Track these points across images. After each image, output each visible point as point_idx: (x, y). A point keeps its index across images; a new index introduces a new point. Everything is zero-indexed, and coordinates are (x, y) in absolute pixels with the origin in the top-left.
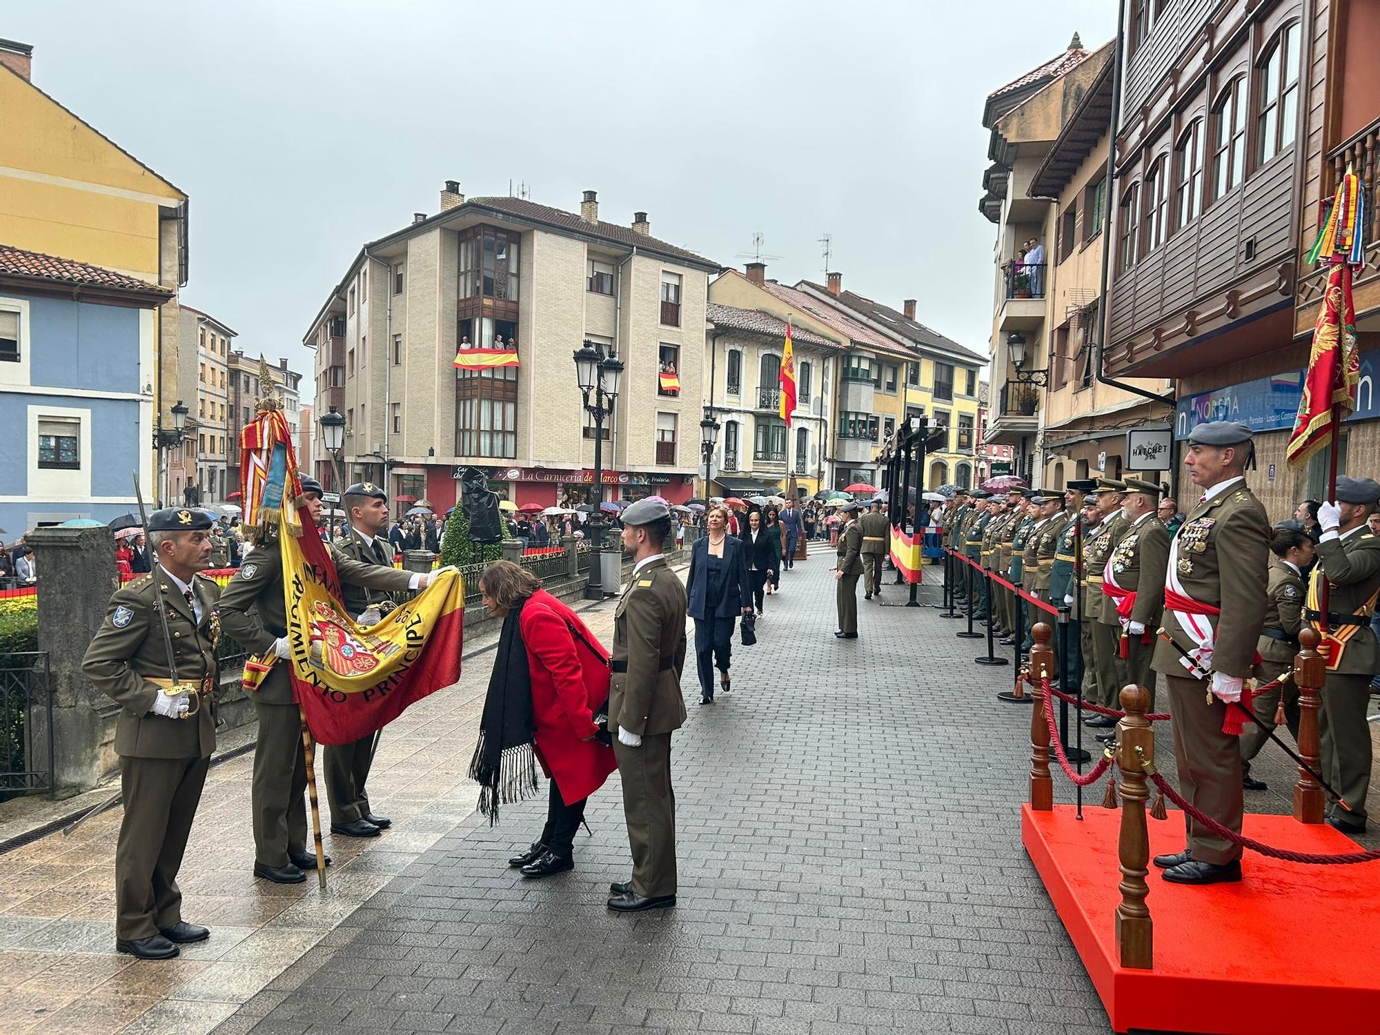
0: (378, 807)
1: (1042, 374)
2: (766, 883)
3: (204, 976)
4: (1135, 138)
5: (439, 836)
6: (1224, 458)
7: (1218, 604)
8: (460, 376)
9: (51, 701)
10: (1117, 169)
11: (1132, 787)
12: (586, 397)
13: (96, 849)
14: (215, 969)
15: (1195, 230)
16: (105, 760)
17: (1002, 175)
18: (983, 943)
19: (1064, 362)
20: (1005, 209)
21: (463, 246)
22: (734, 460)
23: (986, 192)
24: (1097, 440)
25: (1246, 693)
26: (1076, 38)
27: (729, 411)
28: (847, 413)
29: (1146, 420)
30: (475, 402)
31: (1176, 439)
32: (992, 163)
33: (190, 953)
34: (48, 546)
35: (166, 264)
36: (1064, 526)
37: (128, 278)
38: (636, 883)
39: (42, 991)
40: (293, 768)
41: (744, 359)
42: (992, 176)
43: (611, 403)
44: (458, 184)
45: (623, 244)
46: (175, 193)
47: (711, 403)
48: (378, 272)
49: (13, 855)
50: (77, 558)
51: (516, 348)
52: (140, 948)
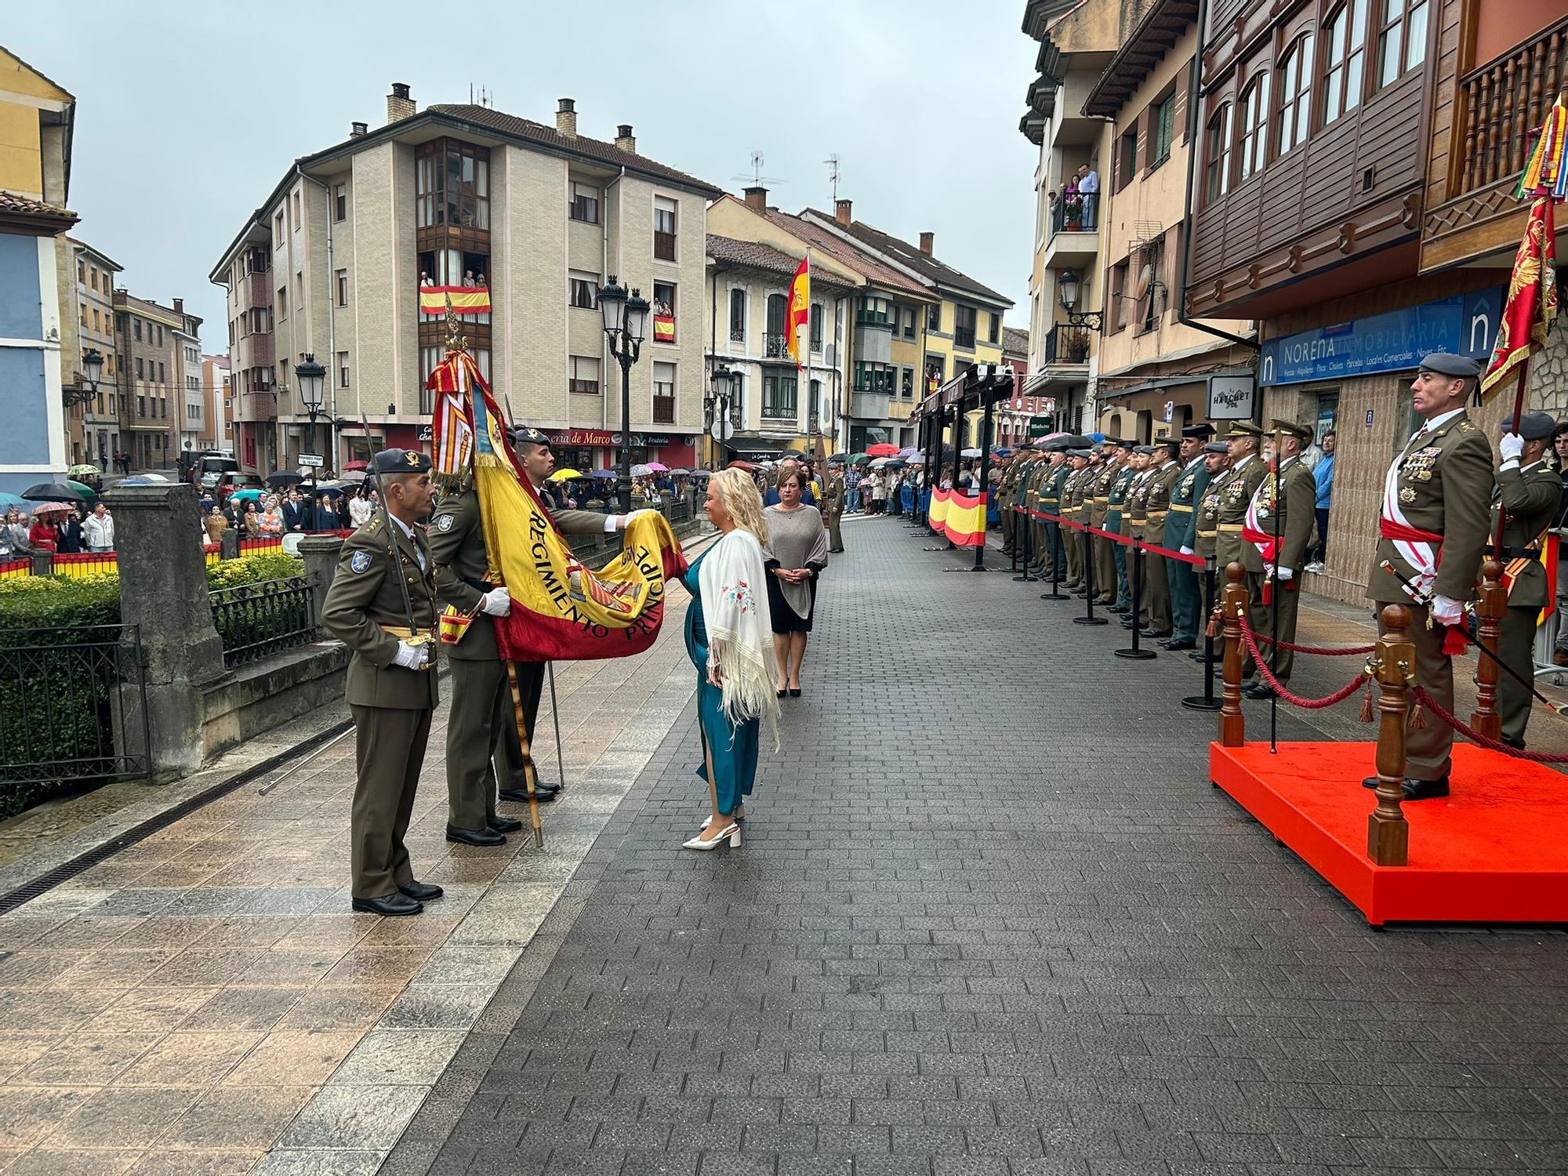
1: (1096, 317)
4: (1225, 53)
5: (619, 798)
6: (1453, 388)
7: (1441, 532)
8: (423, 319)
9: (143, 676)
10: (1203, 88)
11: (1392, 700)
12: (613, 342)
15: (1301, 156)
16: (208, 740)
17: (1049, 90)
19: (1122, 302)
20: (1052, 130)
21: (421, 164)
22: (740, 417)
23: (1030, 108)
24: (1164, 388)
25: (1464, 614)
27: (733, 361)
28: (863, 363)
29: (1223, 366)
31: (1260, 385)
34: (130, 508)
35: (51, 181)
36: (1178, 476)
37: (21, 199)
41: (748, 299)
42: (1038, 91)
43: (636, 349)
44: (408, 87)
45: (610, 163)
46: (60, 94)
47: (713, 351)
48: (315, 192)
49: (163, 835)
50: (165, 519)
51: (488, 287)
52: (383, 905)
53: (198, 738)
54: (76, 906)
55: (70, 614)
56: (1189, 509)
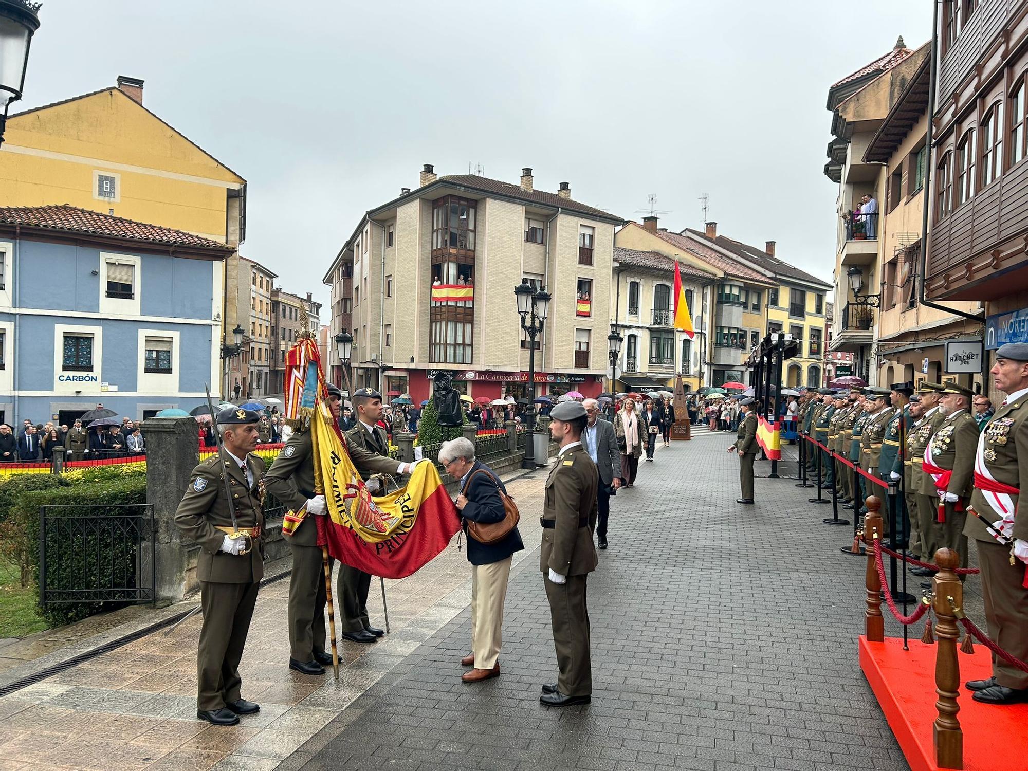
0: (375, 620)
1: (875, 298)
2: (659, 689)
3: (256, 738)
4: (948, 117)
5: (418, 644)
6: (1022, 372)
7: (1018, 486)
8: (433, 305)
9: (154, 537)
10: (934, 141)
11: (945, 628)
12: (523, 320)
13: (183, 644)
14: (263, 734)
15: (998, 187)
16: (189, 581)
17: (842, 146)
18: (829, 744)
19: (893, 289)
20: (845, 172)
21: (436, 211)
22: (634, 364)
23: (830, 159)
24: (921, 349)
26: (901, 40)
27: (630, 327)
28: (722, 328)
29: (961, 334)
30: (444, 323)
31: (986, 348)
32: (834, 137)
33: (247, 722)
34: (155, 432)
35: (231, 229)
36: (890, 418)
37: (206, 240)
38: (561, 685)
39: (148, 745)
40: (316, 591)
41: (641, 288)
42: (834, 147)
43: (542, 324)
44: (433, 166)
45: (551, 206)
46: (238, 179)
47: (617, 321)
48: (376, 231)
49: (128, 647)
50: (173, 439)
51: (473, 285)
52: (213, 716)
53: (182, 579)
54: (44, 695)
55: (115, 497)
56: (897, 444)
